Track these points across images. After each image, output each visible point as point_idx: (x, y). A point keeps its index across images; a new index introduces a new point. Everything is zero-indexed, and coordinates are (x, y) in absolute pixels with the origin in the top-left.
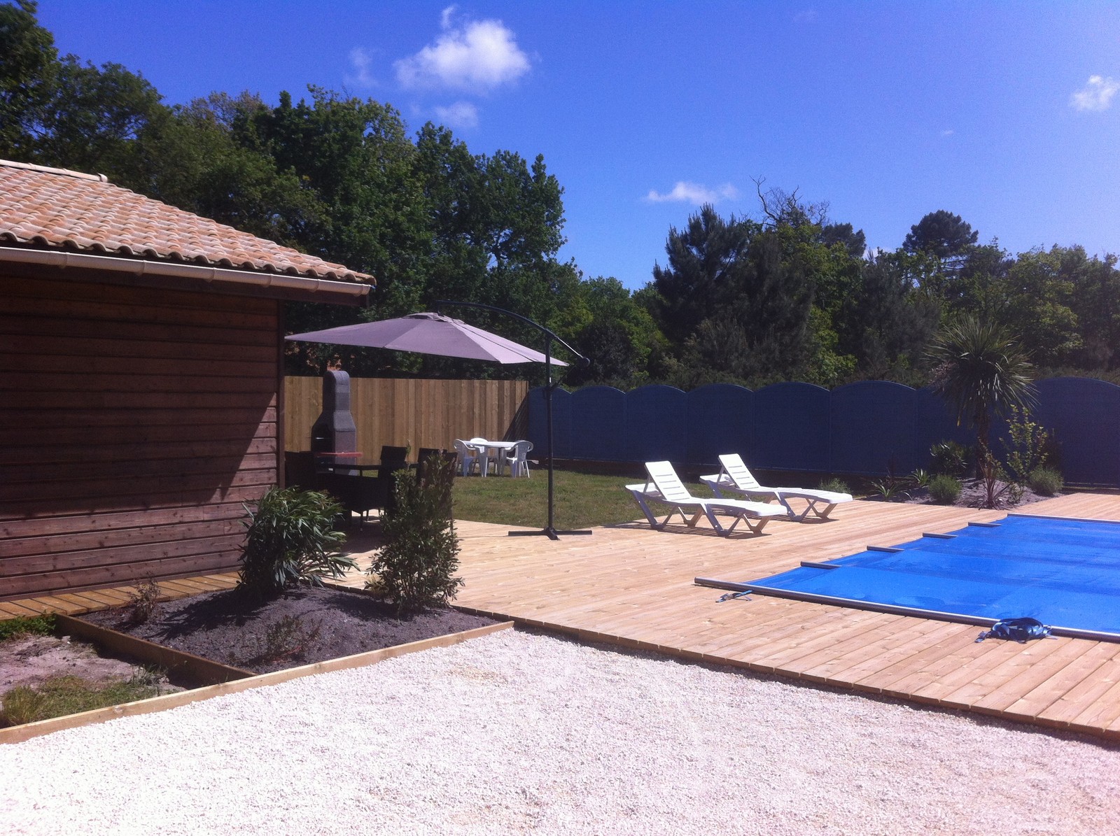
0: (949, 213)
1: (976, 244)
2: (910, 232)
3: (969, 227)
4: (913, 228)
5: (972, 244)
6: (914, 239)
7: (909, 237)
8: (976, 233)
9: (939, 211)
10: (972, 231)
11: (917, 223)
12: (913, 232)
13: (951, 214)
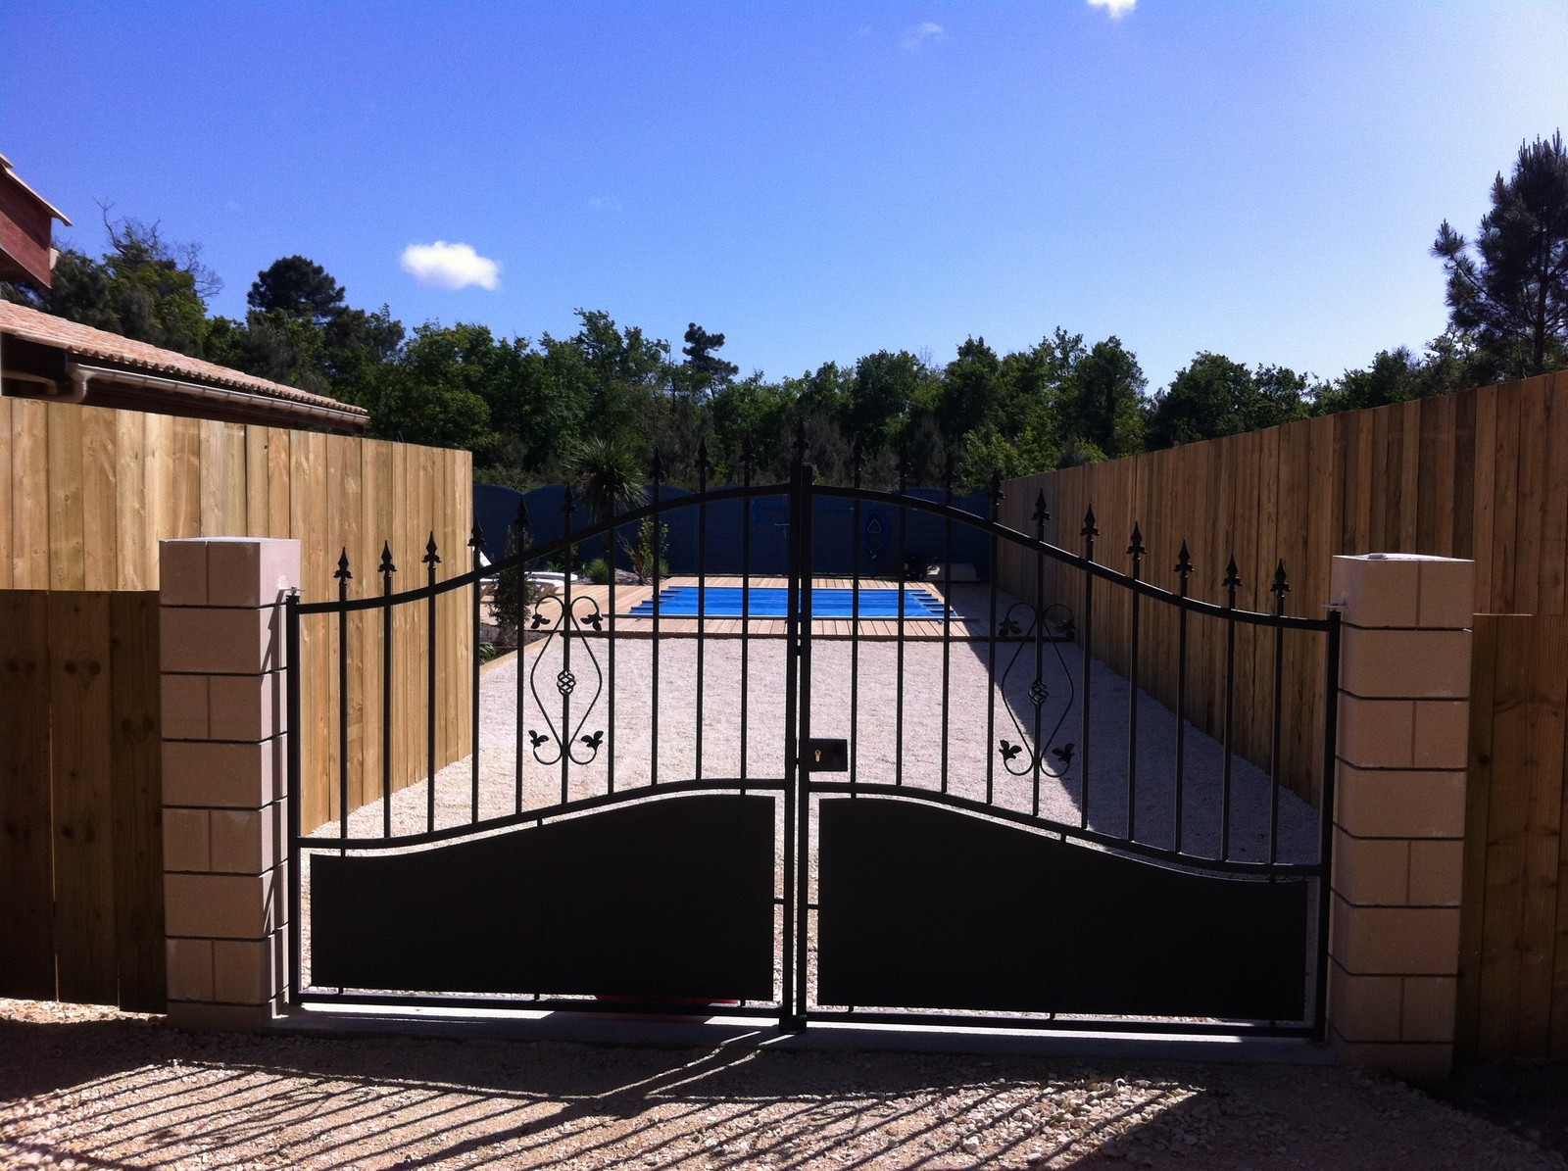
0: (308, 260)
1: (343, 304)
2: (257, 280)
3: (332, 281)
4: (262, 275)
5: (337, 303)
6: (262, 289)
7: (255, 286)
8: (342, 290)
9: (295, 257)
10: (337, 287)
11: (266, 269)
12: (261, 281)
13: (311, 262)
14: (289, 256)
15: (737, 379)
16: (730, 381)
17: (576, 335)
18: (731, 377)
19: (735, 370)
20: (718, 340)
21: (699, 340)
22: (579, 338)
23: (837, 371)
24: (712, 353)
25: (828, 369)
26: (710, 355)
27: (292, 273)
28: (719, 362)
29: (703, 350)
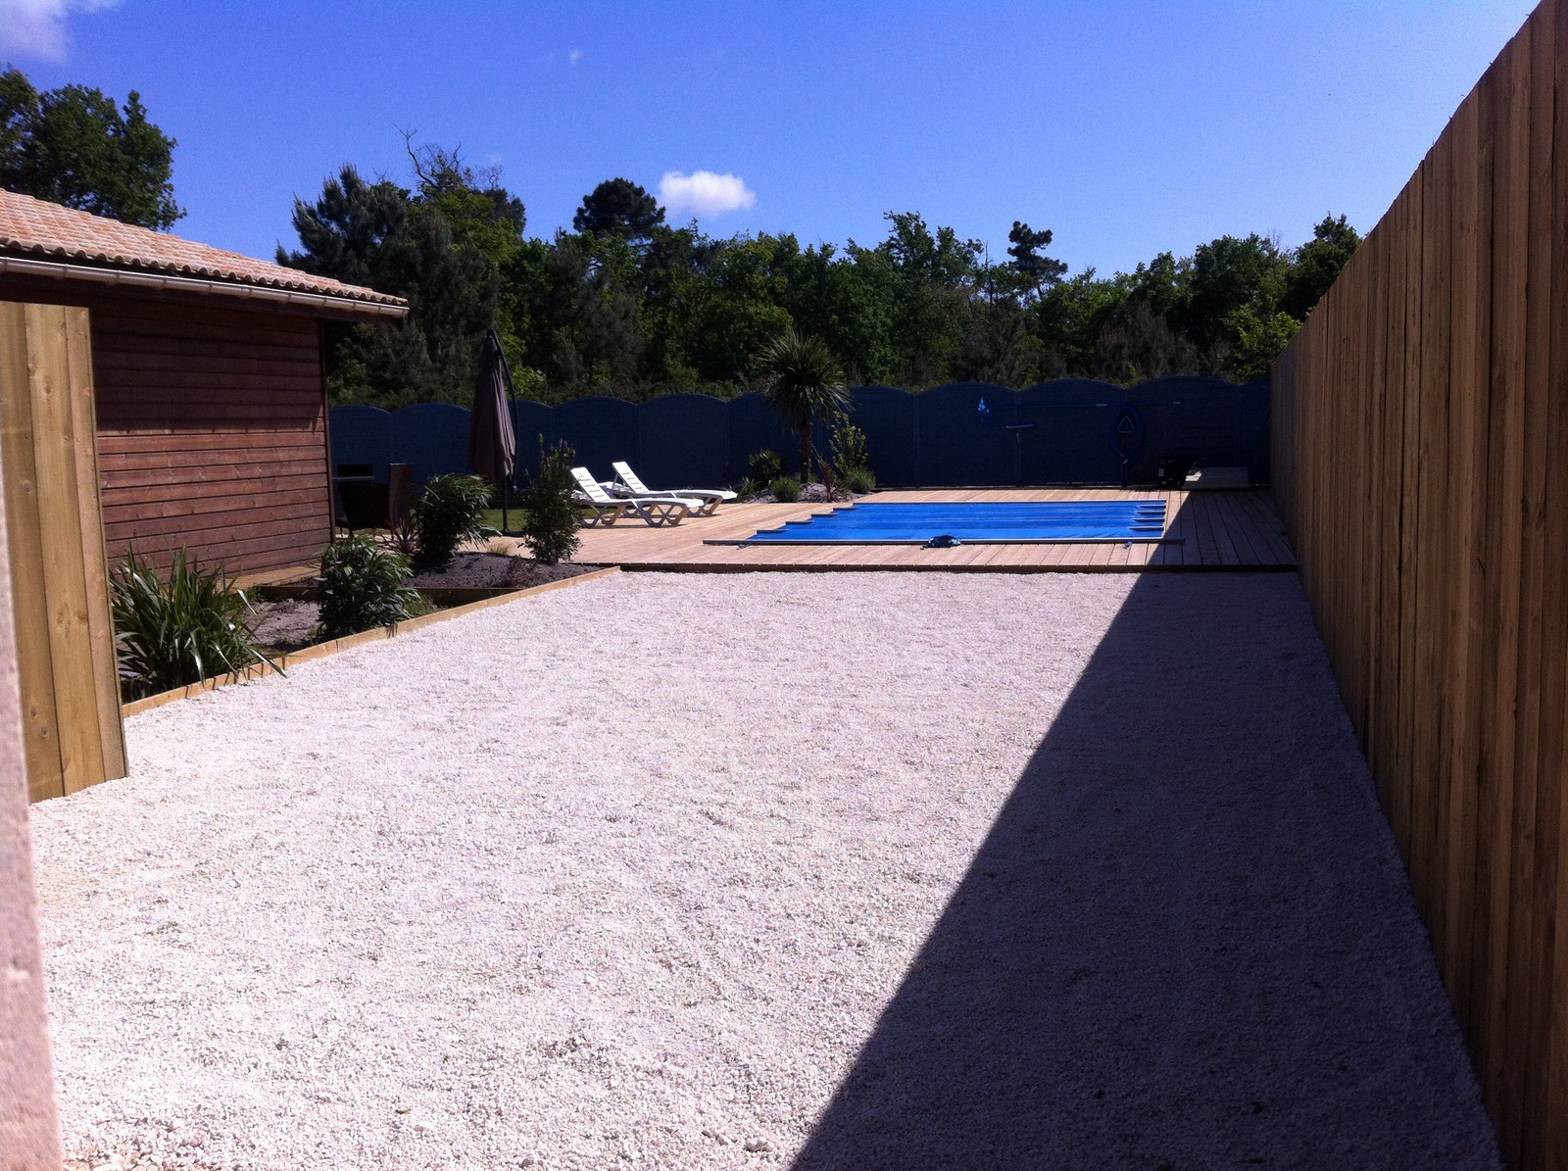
0: (629, 182)
1: (663, 225)
2: (582, 205)
3: (653, 202)
4: (586, 200)
5: (658, 224)
6: (587, 214)
7: (580, 211)
8: (663, 210)
9: (616, 180)
10: (658, 207)
11: (590, 193)
12: (585, 205)
13: (632, 184)
14: (611, 180)
15: (1066, 278)
16: (1059, 280)
17: (885, 239)
18: (1059, 276)
19: (1064, 268)
20: (1045, 238)
21: (1024, 239)
22: (889, 242)
23: (1173, 262)
24: (1039, 252)
25: (1164, 260)
26: (1037, 254)
27: (614, 196)
28: (1046, 261)
29: (1029, 249)
